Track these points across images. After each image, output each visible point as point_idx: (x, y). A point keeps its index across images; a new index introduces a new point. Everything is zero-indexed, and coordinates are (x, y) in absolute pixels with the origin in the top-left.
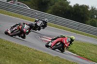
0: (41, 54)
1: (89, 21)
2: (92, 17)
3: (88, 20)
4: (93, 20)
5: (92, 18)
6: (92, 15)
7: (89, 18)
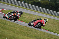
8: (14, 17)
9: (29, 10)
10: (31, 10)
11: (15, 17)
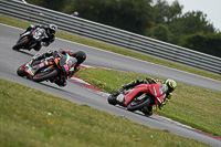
0: (51, 99)
1: (152, 30)
2: (159, 20)
3: (149, 26)
4: (160, 28)
5: (158, 23)
6: (160, 17)
7: (153, 23)
8: (52, 70)
9: (178, 67)
10: (185, 69)
11: (55, 71)
